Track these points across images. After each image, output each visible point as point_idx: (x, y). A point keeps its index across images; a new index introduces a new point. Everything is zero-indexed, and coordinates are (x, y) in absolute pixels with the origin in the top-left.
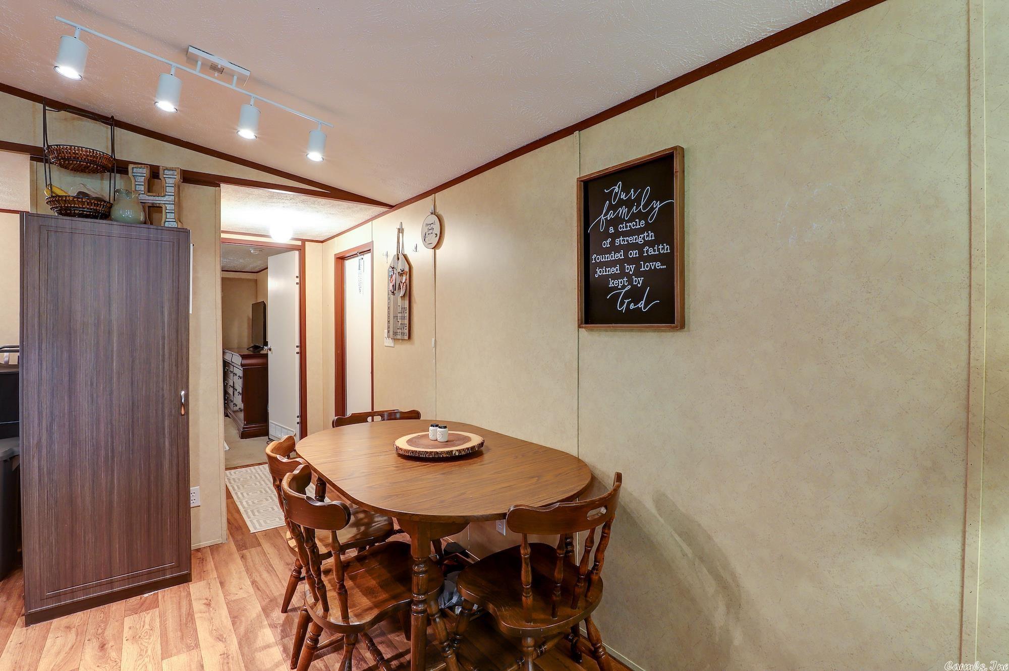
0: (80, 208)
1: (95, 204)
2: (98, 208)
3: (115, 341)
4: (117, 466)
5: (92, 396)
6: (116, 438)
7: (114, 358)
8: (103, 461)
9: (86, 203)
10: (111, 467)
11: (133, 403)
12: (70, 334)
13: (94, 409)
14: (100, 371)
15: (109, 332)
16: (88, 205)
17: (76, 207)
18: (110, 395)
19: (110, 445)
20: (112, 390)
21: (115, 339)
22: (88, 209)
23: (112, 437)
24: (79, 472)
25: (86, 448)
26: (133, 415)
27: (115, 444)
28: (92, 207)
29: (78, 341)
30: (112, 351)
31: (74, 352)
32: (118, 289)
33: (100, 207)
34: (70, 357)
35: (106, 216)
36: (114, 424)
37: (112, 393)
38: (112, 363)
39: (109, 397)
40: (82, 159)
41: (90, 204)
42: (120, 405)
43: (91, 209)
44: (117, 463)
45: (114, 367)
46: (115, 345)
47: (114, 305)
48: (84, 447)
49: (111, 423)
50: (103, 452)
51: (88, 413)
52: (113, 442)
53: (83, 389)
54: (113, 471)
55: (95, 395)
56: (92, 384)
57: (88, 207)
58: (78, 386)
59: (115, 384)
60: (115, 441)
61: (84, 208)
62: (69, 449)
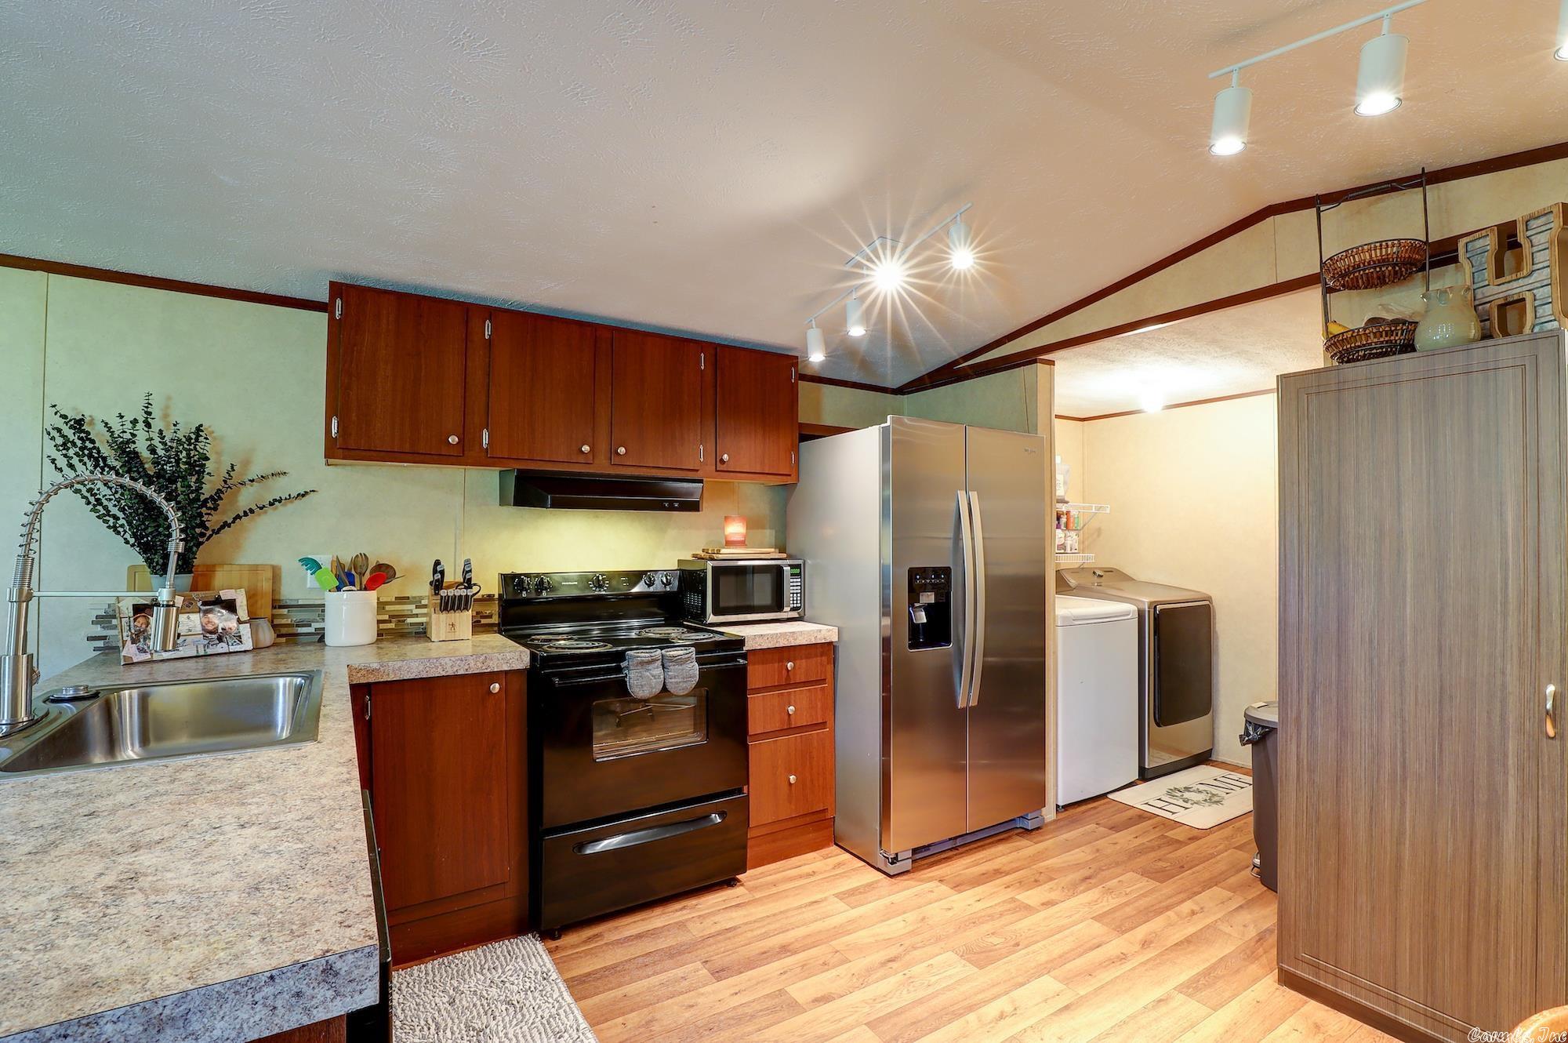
0: (1364, 345)
1: (1386, 332)
2: (1392, 338)
3: (1408, 569)
4: (1410, 795)
5: (1371, 661)
6: (1410, 745)
7: (1408, 600)
8: (1386, 779)
9: (1372, 335)
10: (1400, 794)
11: (1441, 688)
12: (1340, 555)
13: (1374, 684)
14: (1384, 619)
15: (1399, 551)
16: (1375, 337)
17: (1359, 347)
18: (1400, 666)
19: (1399, 754)
20: (1403, 656)
21: (1409, 566)
22: (1376, 343)
23: (1403, 741)
24: (1350, 784)
25: (1361, 747)
26: (1441, 711)
27: (1407, 755)
28: (1382, 339)
29: (1351, 566)
30: (1404, 586)
31: (1345, 586)
32: (1413, 475)
33: (1397, 335)
34: (1339, 593)
35: (1409, 347)
36: (1407, 719)
37: (1403, 661)
38: (1404, 608)
39: (1399, 668)
40: (1364, 266)
41: (1378, 334)
42: (1417, 686)
43: (1382, 342)
44: (1411, 792)
45: (1408, 616)
46: (1409, 576)
47: (1407, 505)
48: (1359, 746)
49: (1402, 717)
50: (1387, 764)
51: (1365, 688)
52: (1404, 752)
53: (1357, 647)
54: (1403, 804)
55: (1376, 661)
56: (1371, 641)
57: (1376, 340)
58: (1351, 641)
59: (1408, 647)
60: (1407, 751)
61: (1370, 344)
62: (1337, 741)
